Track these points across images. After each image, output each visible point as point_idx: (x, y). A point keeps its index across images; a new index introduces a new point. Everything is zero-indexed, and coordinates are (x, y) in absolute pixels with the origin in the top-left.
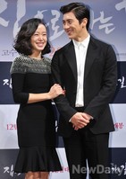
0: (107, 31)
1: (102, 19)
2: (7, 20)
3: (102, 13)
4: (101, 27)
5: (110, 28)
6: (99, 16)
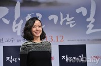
0: (71, 26)
1: (68, 18)
2: (8, 20)
3: (68, 15)
4: (67, 23)
5: (73, 24)
6: (66, 16)
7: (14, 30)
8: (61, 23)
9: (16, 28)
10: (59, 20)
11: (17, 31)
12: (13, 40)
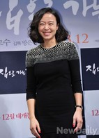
4: (94, 14)
6: (92, 3)
7: (9, 27)
8: (84, 13)
9: (12, 23)
10: (81, 8)
11: (13, 28)
12: (7, 42)
